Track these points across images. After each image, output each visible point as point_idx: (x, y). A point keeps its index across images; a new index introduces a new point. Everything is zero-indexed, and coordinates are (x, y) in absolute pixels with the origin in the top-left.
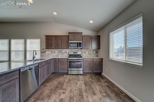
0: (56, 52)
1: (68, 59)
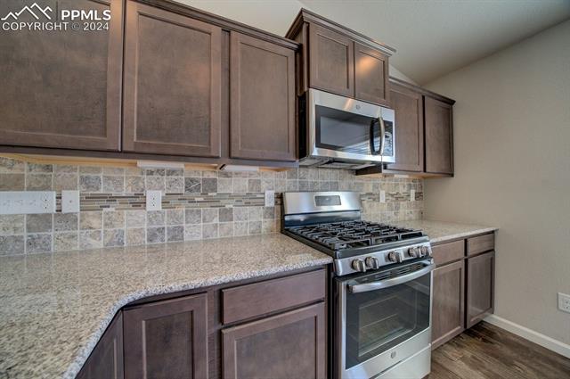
0: (154, 199)
1: (331, 268)
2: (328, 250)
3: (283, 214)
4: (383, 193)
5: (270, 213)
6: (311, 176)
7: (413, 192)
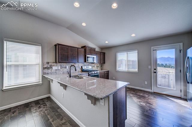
1: (89, 73)
5: (80, 69)
7: (100, 66)
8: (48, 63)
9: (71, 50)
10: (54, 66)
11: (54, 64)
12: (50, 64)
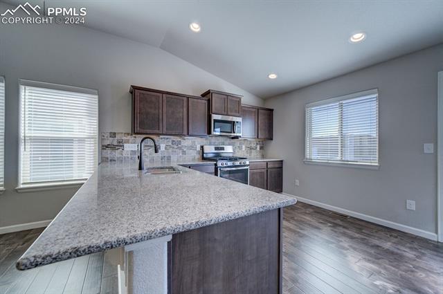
0: (162, 147)
1: (216, 165)
2: (216, 161)
3: (203, 153)
4: (244, 147)
5: (198, 152)
6: (213, 140)
7: (258, 146)
8: (113, 135)
9: (167, 101)
10: (128, 142)
11: (129, 137)
12: (118, 137)
